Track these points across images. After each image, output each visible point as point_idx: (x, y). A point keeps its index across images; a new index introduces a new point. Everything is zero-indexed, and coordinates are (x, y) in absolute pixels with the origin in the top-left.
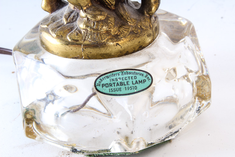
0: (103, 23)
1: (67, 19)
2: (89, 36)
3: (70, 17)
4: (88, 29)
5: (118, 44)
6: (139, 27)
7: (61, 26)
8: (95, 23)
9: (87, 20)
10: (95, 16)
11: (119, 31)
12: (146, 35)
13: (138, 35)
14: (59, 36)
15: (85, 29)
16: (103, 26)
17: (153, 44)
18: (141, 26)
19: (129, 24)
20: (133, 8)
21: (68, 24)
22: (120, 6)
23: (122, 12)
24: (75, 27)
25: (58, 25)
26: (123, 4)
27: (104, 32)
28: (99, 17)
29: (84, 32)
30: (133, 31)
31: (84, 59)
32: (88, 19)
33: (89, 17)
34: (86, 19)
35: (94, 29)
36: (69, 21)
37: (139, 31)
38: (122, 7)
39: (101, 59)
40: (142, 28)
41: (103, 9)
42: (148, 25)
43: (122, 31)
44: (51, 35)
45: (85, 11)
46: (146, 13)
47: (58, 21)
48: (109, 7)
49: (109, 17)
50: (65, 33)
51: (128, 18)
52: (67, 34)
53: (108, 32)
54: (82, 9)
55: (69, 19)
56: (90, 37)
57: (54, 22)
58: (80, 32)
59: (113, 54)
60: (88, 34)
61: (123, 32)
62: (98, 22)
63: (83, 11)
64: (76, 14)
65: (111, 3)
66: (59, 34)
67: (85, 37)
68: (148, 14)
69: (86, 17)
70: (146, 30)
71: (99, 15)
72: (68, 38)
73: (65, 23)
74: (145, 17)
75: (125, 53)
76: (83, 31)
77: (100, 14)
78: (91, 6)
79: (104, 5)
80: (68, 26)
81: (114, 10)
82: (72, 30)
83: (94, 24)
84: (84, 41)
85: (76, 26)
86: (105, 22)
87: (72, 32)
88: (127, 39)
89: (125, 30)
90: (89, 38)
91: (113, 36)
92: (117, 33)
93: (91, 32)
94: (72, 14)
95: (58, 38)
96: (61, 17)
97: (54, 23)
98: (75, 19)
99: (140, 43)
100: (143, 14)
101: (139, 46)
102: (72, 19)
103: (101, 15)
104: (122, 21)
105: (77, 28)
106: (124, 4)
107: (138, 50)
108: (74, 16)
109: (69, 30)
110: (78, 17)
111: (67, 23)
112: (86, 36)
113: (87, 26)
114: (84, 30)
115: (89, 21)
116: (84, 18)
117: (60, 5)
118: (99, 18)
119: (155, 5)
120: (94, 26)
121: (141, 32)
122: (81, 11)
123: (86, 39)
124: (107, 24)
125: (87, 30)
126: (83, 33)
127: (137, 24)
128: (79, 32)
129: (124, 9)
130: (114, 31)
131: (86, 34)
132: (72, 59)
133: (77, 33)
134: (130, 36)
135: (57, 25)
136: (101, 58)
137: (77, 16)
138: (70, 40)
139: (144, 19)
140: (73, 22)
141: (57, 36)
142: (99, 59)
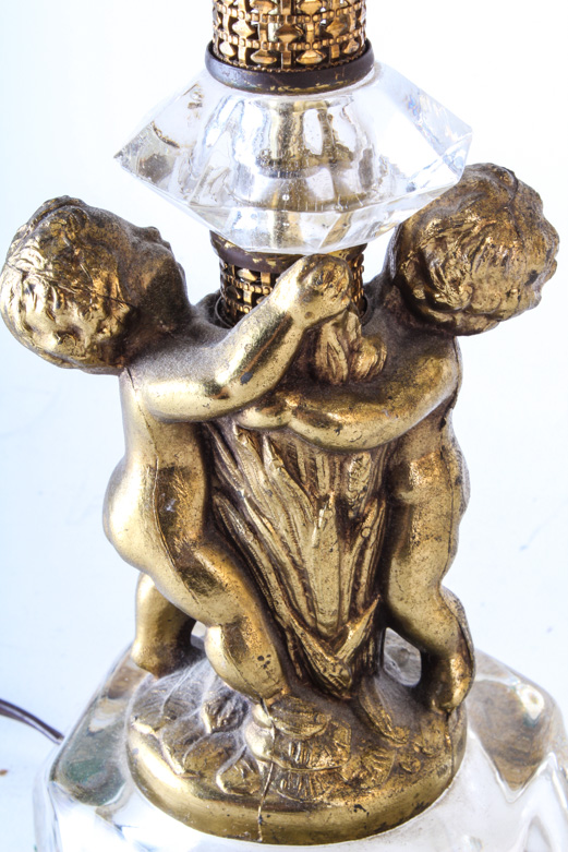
0: (319, 747)
1: (213, 719)
2: (279, 780)
3: (223, 713)
4: (278, 762)
5: (358, 806)
6: (417, 750)
7: (196, 738)
8: (299, 748)
9: (276, 735)
10: (296, 728)
11: (363, 767)
12: (435, 772)
13: (413, 777)
14: (192, 772)
15: (270, 762)
16: (319, 756)
17: (450, 790)
18: (421, 749)
19: (391, 744)
20: (398, 683)
21: (216, 734)
22: (364, 689)
23: (371, 710)
24: (238, 745)
25: (188, 734)
26: (373, 682)
27: (322, 773)
28: (308, 729)
29: (265, 769)
30: (400, 765)
31: (262, 842)
32: (278, 732)
33: (282, 727)
34: (272, 732)
35: (293, 764)
36: (219, 725)
37: (418, 764)
38: (371, 690)
39: (310, 844)
40: (425, 753)
41: (320, 703)
42: (441, 741)
43: (372, 768)
44: (168, 764)
45: (270, 710)
46: (434, 703)
47: (185, 718)
48: (336, 694)
49: (337, 729)
50: (211, 767)
51: (386, 728)
52: (216, 770)
53: (333, 774)
54: (262, 703)
55: (219, 720)
56: (281, 786)
57: (174, 718)
58: (254, 767)
59: (343, 833)
60: (277, 777)
61: (373, 770)
62: (305, 743)
63: (263, 707)
64: (241, 705)
65: (341, 685)
66: (192, 768)
67: (269, 784)
68: (441, 708)
69: (273, 725)
70: (435, 757)
71: (310, 723)
72: (220, 783)
73: (208, 730)
74: (432, 716)
75: (376, 828)
76: (261, 766)
77: (312, 719)
78: (286, 698)
79: (321, 690)
80: (217, 741)
81: (348, 702)
82: (229, 756)
83: (296, 749)
84: (265, 795)
85: (241, 743)
86: (324, 742)
87: (229, 761)
88: (384, 791)
89: (380, 766)
90: (278, 786)
91: (346, 784)
92: (357, 772)
93: (286, 770)
94: (229, 703)
95: (192, 779)
96: (195, 704)
97: (177, 724)
98: (236, 721)
99: (419, 797)
100: (426, 707)
101: (415, 805)
102: (229, 720)
103: (315, 723)
104: (369, 737)
105: (244, 752)
106: (376, 680)
107: (412, 816)
108: (234, 713)
109: (220, 754)
110: (245, 715)
111: (214, 732)
112: (271, 780)
113: (276, 753)
114: (264, 763)
115: (281, 738)
116: (267, 729)
117: (187, 654)
118: (310, 731)
119: (462, 686)
120: (294, 754)
121: (423, 765)
122: (259, 707)
123: (271, 789)
124: (331, 750)
125: (274, 764)
126: (261, 769)
127: (411, 743)
128: (252, 766)
129: (376, 701)
130: (348, 770)
131: (272, 774)
132: (226, 839)
133: (245, 770)
134: (391, 781)
135: (183, 732)
136: (311, 841)
137: (242, 713)
138: (225, 790)
139: (430, 722)
140: (231, 729)
141: (188, 771)
142: (305, 844)
